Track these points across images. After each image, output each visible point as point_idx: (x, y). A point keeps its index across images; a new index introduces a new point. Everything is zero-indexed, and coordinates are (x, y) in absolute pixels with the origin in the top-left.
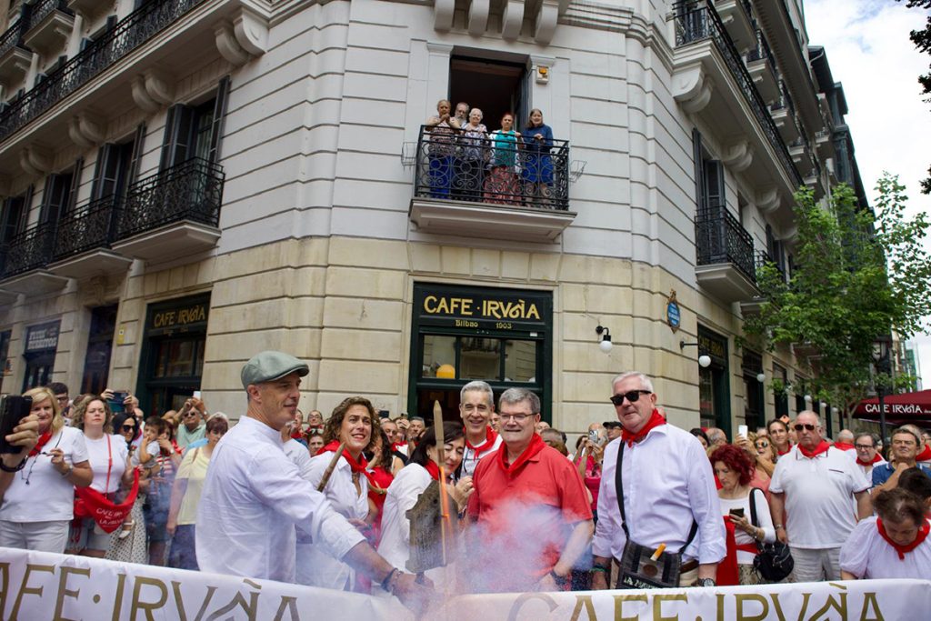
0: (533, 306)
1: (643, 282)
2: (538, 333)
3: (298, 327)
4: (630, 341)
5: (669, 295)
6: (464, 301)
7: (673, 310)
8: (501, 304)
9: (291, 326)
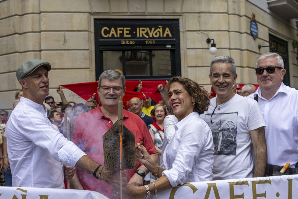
0: (167, 29)
1: (234, 9)
2: (172, 45)
3: (26, 52)
4: (228, 47)
5: (251, 17)
6: (125, 29)
7: (253, 26)
8: (148, 29)
9: (22, 51)
